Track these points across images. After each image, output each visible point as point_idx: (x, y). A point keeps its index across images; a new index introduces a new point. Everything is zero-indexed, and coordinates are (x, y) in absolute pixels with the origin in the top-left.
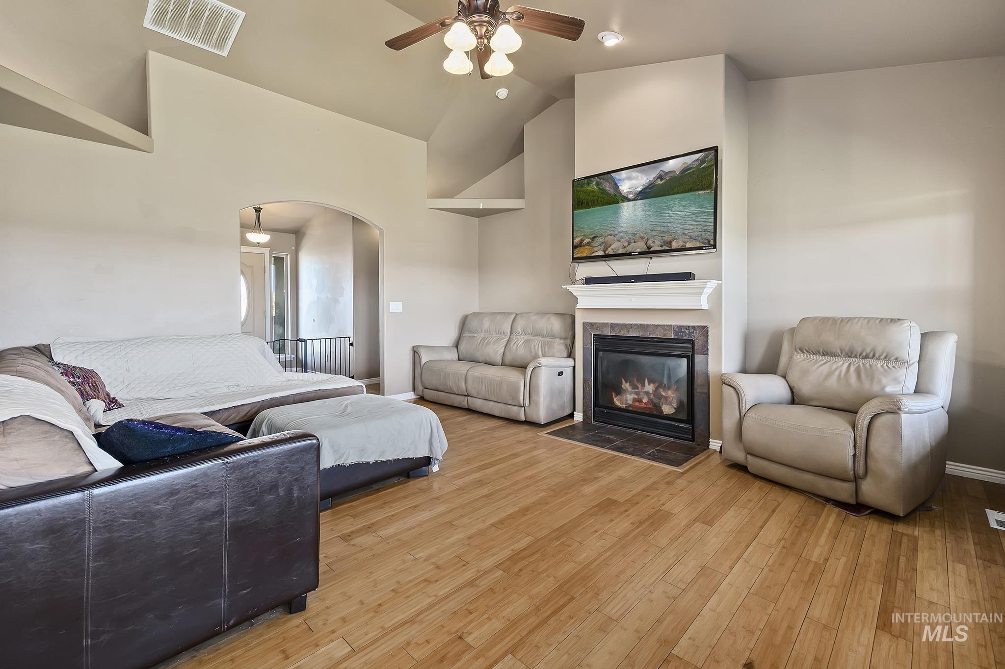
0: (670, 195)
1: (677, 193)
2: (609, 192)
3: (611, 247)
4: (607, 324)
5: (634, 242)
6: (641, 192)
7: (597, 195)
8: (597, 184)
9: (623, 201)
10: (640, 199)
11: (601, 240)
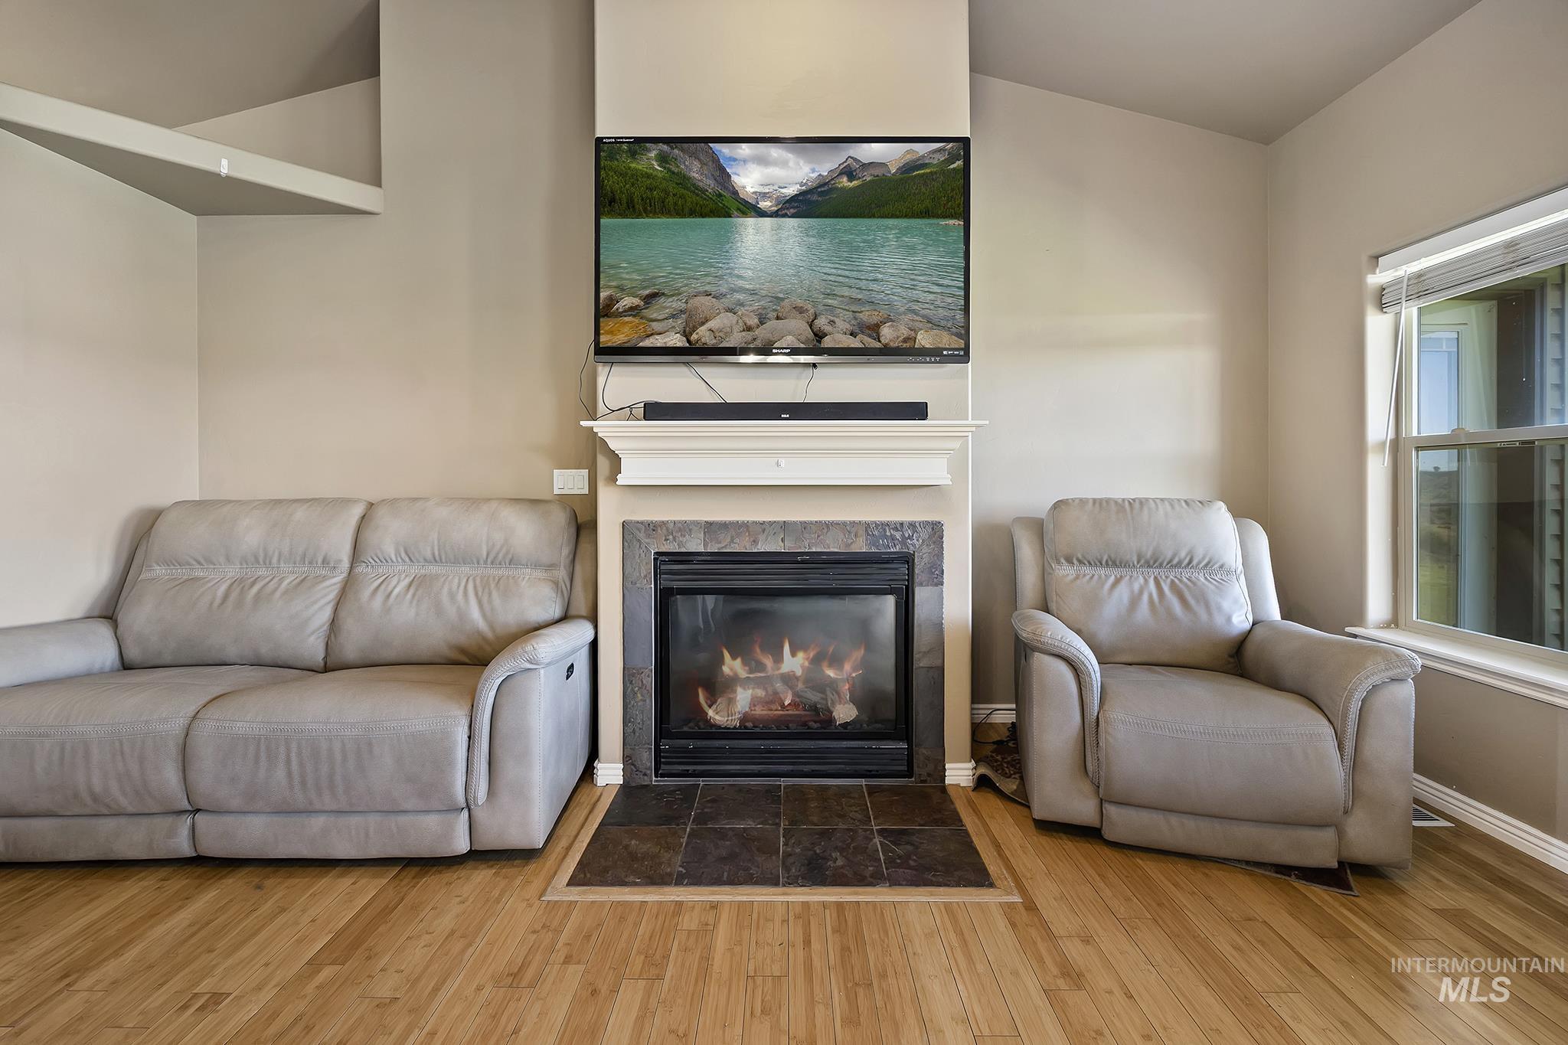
0: (873, 216)
1: (894, 216)
2: (701, 184)
3: (710, 324)
4: (696, 523)
5: (778, 318)
6: (793, 199)
7: (664, 184)
8: (663, 159)
9: (744, 214)
10: (793, 216)
11: (675, 304)
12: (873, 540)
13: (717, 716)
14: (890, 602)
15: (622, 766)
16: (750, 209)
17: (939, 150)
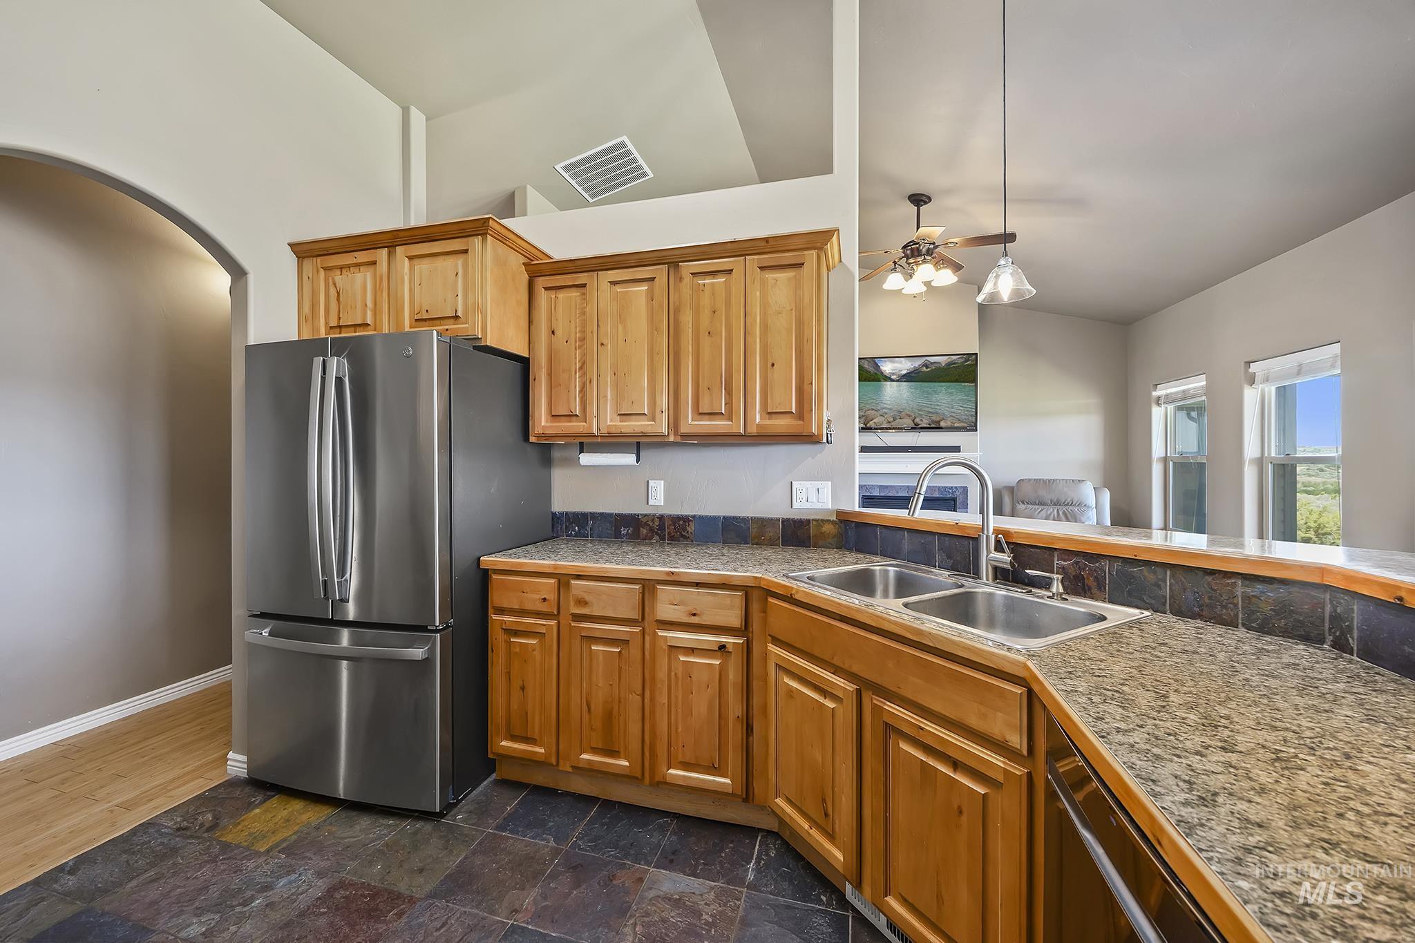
0: (935, 382)
1: (943, 382)
2: (870, 370)
6: (905, 375)
9: (886, 381)
10: (905, 381)
16: (889, 379)
17: (961, 358)
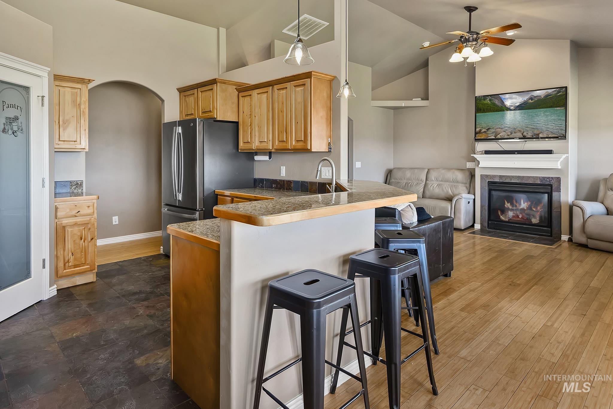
0: (537, 108)
1: (543, 108)
2: (498, 105)
3: (500, 135)
4: (497, 175)
5: (515, 133)
6: (518, 106)
7: (490, 106)
8: (490, 100)
9: (507, 110)
10: (518, 110)
11: (493, 130)
12: (541, 181)
13: (502, 218)
14: (546, 196)
15: (480, 225)
16: (509, 109)
17: (555, 91)
